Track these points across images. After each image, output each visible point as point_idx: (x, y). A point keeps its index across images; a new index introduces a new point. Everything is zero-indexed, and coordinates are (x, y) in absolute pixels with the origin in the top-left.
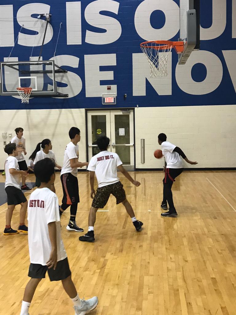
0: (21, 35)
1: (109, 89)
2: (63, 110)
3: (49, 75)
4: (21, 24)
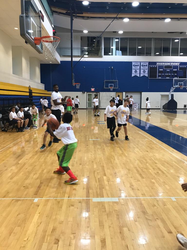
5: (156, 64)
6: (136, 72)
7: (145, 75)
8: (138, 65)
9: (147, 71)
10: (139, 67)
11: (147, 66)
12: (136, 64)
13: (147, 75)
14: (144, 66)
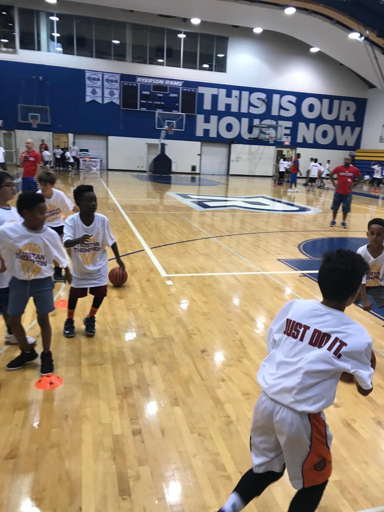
0: (251, 107)
1: (287, 138)
2: (266, 146)
3: (262, 128)
4: (252, 102)
5: (136, 79)
6: (94, 92)
7: (114, 101)
8: (98, 80)
9: (117, 93)
10: (100, 83)
11: (116, 81)
12: (94, 76)
13: (117, 102)
14: (112, 81)
